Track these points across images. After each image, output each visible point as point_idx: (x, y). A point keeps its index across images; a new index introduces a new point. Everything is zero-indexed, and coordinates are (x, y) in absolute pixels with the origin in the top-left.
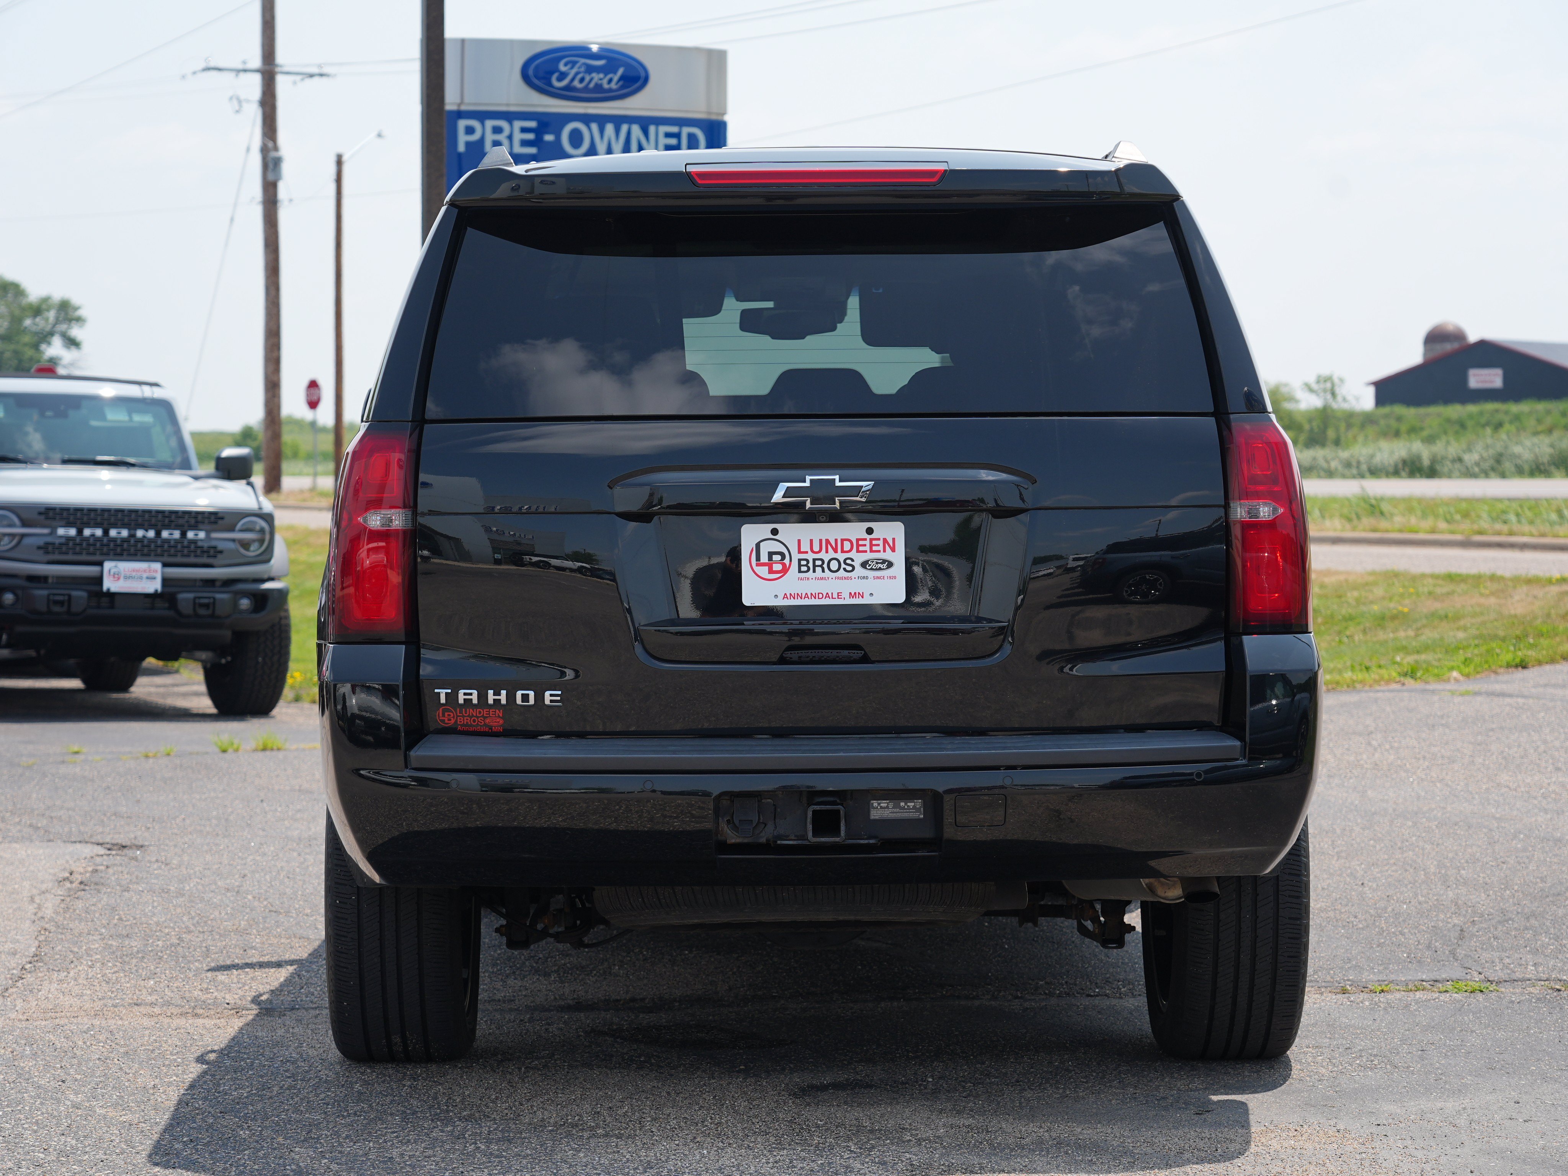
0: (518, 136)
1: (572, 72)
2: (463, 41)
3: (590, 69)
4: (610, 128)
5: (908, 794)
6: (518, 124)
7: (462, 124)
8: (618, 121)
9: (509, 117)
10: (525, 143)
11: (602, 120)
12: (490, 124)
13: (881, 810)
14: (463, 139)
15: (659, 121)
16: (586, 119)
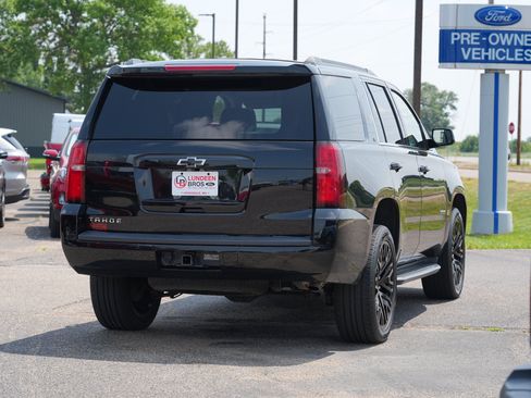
0: (473, 38)
1: (493, 16)
2: (458, 5)
3: (499, 14)
4: (506, 35)
5: (215, 253)
6: (473, 34)
7: (453, 34)
8: (510, 33)
9: (470, 31)
10: (475, 41)
11: (504, 32)
12: (463, 34)
13: (207, 257)
14: (453, 39)
15: (524, 33)
16: (498, 32)
